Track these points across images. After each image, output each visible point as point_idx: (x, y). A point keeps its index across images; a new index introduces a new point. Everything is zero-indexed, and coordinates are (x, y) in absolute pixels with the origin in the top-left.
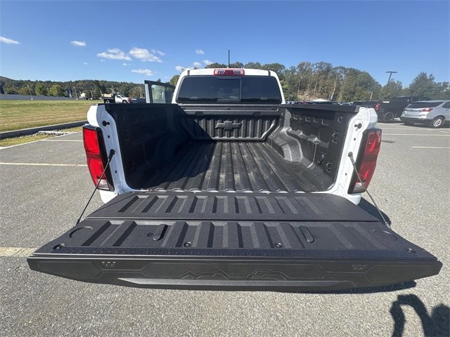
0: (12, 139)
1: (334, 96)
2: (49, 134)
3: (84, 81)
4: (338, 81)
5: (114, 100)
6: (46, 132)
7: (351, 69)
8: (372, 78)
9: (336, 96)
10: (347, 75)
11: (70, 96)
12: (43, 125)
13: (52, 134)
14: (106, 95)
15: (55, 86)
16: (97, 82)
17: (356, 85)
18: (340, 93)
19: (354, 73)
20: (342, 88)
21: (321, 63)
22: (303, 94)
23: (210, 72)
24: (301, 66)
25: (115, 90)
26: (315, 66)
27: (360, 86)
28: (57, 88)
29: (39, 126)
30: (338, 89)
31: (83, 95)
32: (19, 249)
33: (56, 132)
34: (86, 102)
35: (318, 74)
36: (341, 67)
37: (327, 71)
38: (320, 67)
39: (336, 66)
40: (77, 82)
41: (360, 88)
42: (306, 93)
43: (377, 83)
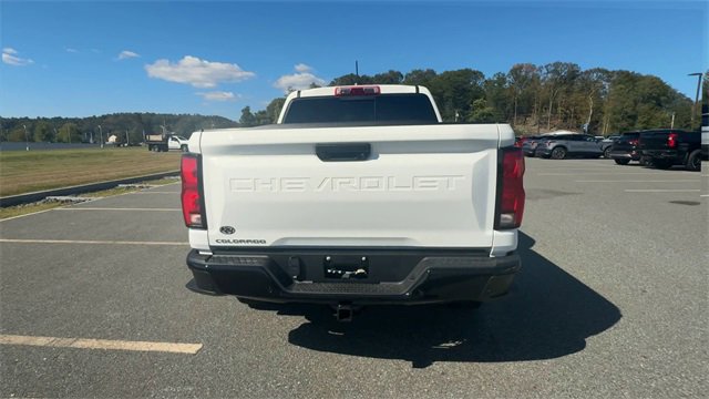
0: (7, 209)
1: (592, 124)
2: (63, 202)
3: (116, 116)
4: (597, 95)
5: (167, 145)
6: (58, 198)
7: (621, 73)
8: (669, 87)
9: (595, 124)
10: (614, 83)
11: (91, 141)
12: (53, 187)
13: (67, 201)
14: (153, 138)
15: (68, 125)
16: (138, 116)
17: (636, 102)
18: (604, 118)
19: (629, 79)
20: (607, 108)
21: (557, 65)
22: (525, 123)
23: (330, 91)
24: (516, 71)
25: (168, 129)
26: (545, 71)
27: (644, 102)
28: (72, 129)
29: (46, 188)
30: (598, 110)
31: (112, 139)
32: (53, 339)
33: (74, 199)
34: (116, 151)
35: (552, 83)
36: (599, 70)
37: (569, 78)
38: (555, 72)
39: (588, 69)
40: (104, 117)
41: (646, 107)
42: (532, 120)
43: (681, 95)
